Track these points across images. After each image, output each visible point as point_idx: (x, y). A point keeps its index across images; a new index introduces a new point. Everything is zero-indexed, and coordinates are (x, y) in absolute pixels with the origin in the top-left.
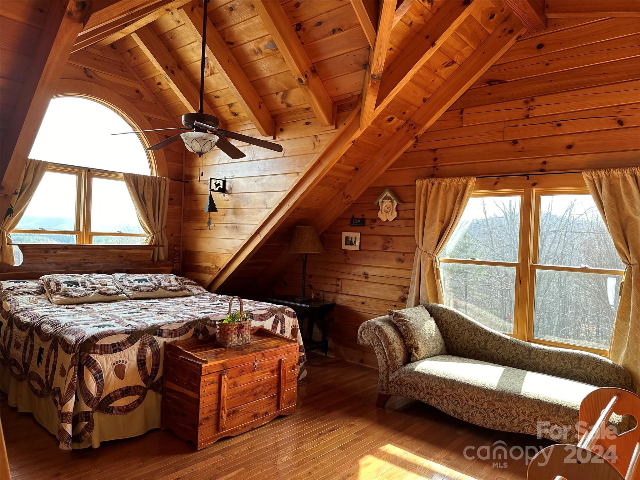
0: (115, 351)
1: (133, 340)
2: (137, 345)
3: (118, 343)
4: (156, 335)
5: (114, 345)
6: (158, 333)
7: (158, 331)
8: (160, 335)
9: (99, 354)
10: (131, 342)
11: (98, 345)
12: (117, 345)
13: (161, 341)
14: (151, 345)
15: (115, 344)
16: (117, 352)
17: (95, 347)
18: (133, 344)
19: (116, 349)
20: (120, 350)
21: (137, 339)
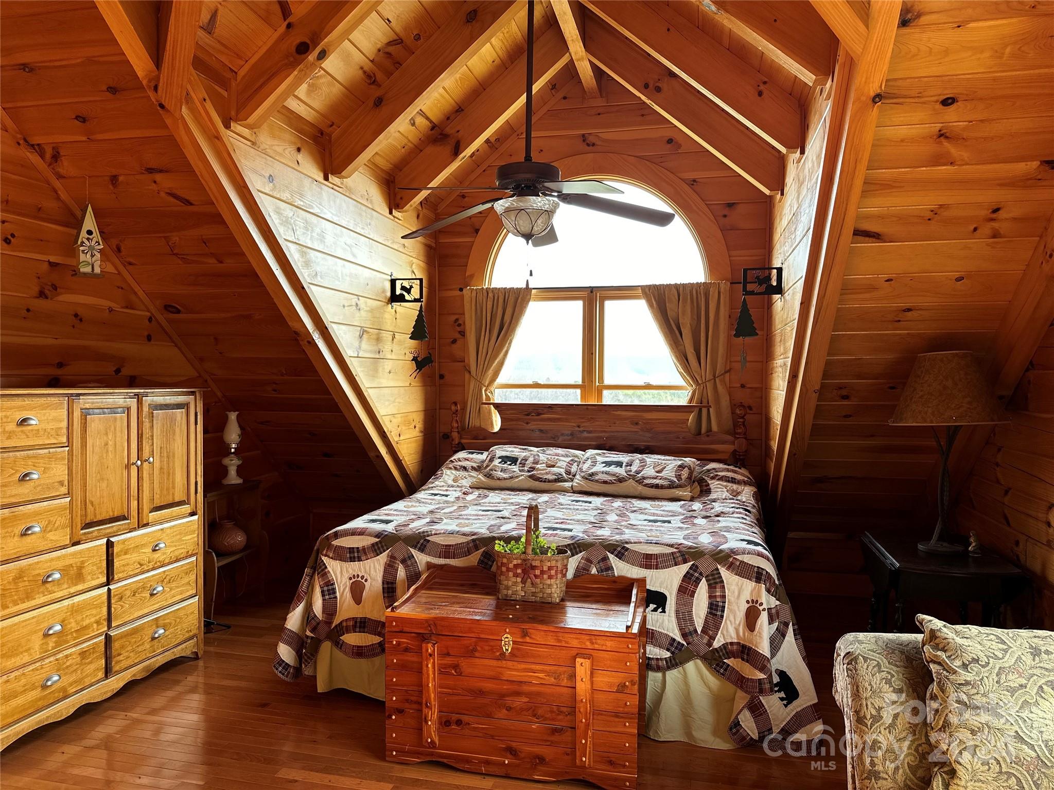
0: (352, 559)
1: (379, 548)
2: (383, 558)
3: (358, 548)
4: (415, 547)
5: (351, 550)
6: (419, 545)
7: (422, 541)
8: (422, 550)
9: (332, 558)
10: (376, 550)
11: (333, 545)
12: (355, 550)
13: (422, 559)
14: (403, 561)
15: (353, 548)
16: (355, 561)
17: (330, 546)
18: (378, 555)
19: (354, 557)
20: (360, 560)
21: (385, 548)
